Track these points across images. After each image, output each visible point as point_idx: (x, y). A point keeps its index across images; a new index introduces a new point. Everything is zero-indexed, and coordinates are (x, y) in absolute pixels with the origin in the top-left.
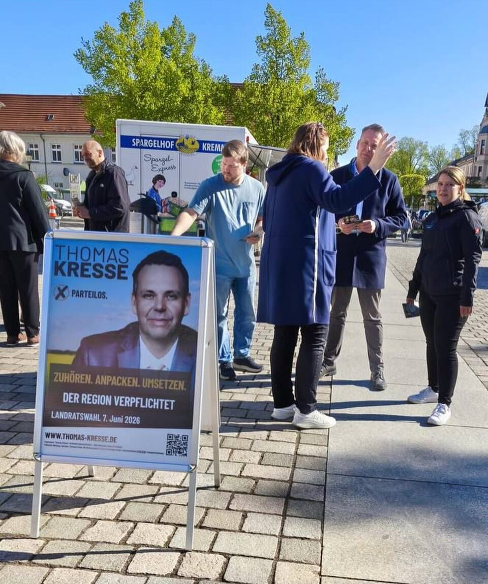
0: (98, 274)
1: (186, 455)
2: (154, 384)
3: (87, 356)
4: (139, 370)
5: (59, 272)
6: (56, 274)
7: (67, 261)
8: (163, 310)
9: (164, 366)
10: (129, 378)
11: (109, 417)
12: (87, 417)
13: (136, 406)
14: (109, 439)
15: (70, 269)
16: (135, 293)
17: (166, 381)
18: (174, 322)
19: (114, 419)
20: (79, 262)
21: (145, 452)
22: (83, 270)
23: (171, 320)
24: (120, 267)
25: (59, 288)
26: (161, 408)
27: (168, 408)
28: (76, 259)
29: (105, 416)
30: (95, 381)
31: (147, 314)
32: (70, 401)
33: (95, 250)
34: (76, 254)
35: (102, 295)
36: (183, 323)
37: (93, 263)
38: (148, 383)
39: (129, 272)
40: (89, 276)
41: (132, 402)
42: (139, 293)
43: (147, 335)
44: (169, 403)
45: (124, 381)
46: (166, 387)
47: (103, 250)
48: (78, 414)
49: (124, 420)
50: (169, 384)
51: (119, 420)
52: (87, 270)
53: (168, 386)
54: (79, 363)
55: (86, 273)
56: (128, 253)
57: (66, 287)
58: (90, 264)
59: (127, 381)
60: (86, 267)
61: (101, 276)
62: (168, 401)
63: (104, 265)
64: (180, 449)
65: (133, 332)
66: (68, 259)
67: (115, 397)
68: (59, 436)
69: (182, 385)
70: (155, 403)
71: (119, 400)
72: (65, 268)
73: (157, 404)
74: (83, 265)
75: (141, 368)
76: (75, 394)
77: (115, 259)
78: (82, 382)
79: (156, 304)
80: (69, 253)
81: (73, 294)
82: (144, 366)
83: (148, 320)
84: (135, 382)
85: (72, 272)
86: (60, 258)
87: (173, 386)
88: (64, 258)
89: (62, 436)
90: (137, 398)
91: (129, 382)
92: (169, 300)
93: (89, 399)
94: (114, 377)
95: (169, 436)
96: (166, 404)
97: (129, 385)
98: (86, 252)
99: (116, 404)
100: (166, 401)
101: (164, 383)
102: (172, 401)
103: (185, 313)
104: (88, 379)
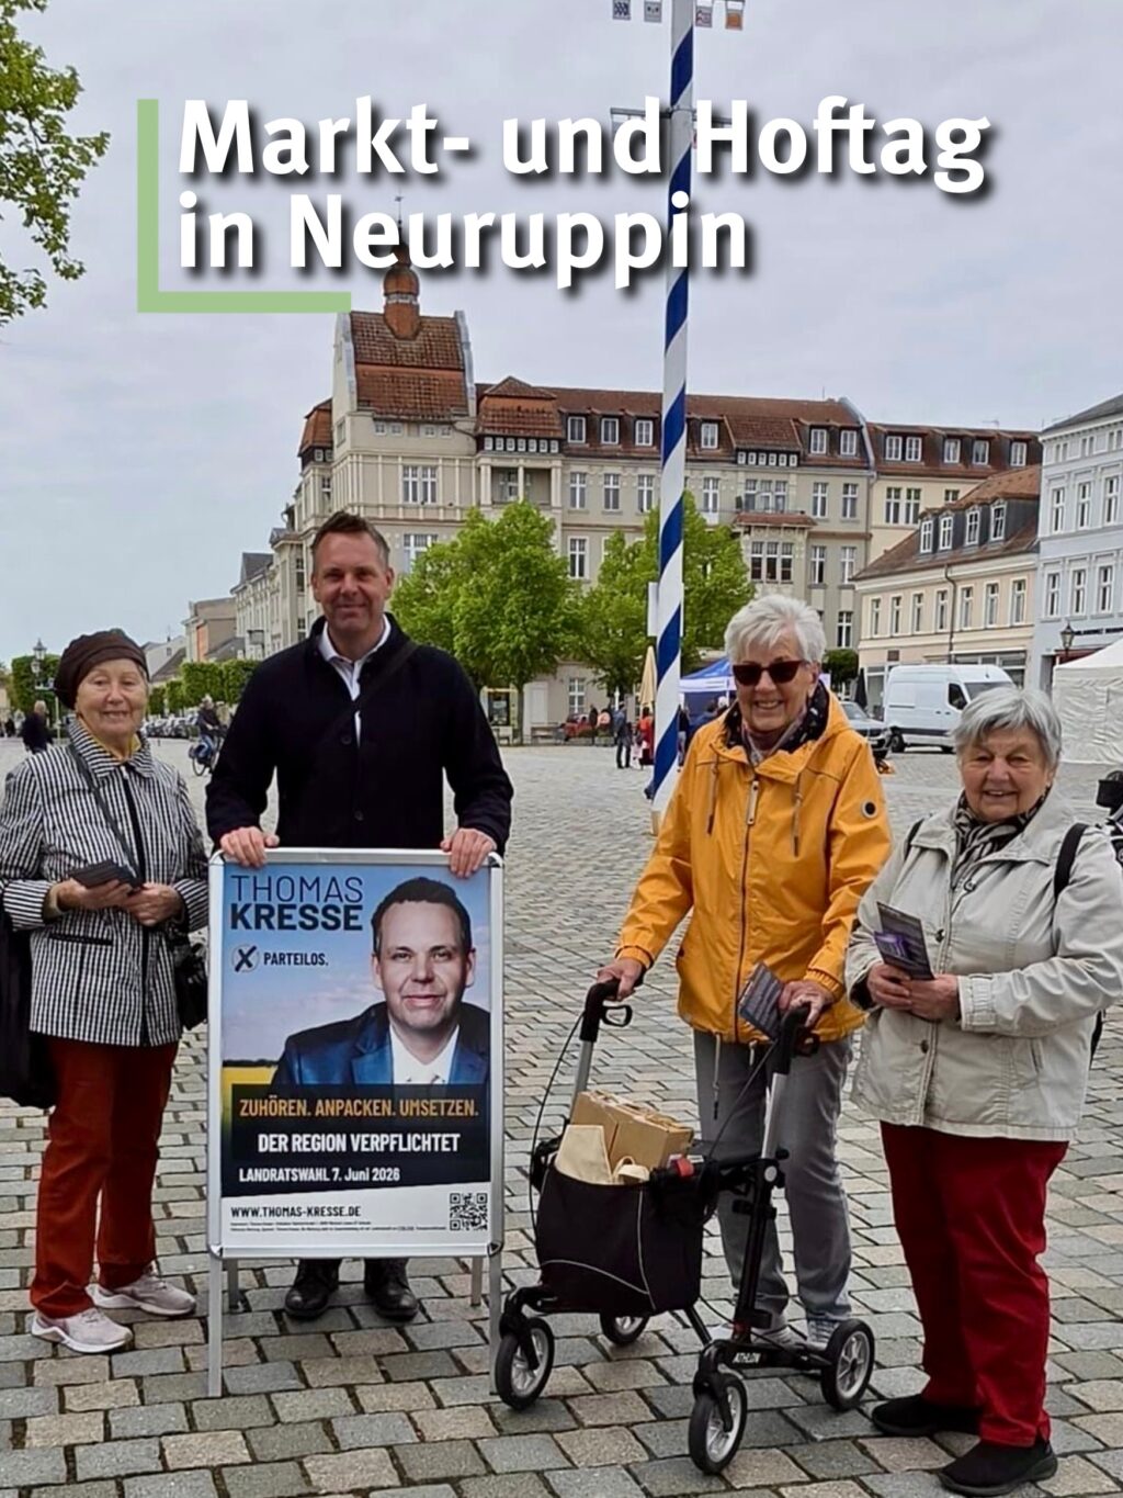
0: (309, 923)
1: (485, 1227)
2: (421, 1109)
3: (296, 1066)
4: (392, 1086)
5: (240, 923)
6: (234, 926)
7: (253, 903)
8: (428, 980)
9: (437, 1077)
10: (375, 1102)
11: (343, 1173)
12: (306, 1175)
13: (392, 1149)
14: (346, 1211)
15: (258, 917)
16: (377, 953)
17: (443, 1102)
18: (450, 998)
19: (352, 1176)
20: (275, 903)
21: (412, 1229)
22: (282, 917)
23: (445, 995)
24: (347, 908)
25: (241, 952)
26: (436, 1148)
27: (448, 1149)
28: (270, 899)
29: (336, 1170)
30: (314, 1112)
31: (400, 990)
32: (272, 1150)
33: (302, 880)
34: (269, 889)
35: (318, 959)
36: (465, 999)
37: (300, 905)
38: (408, 1108)
39: (365, 918)
40: (293, 927)
41: (383, 1144)
42: (383, 950)
43: (403, 1024)
44: (450, 1140)
45: (366, 1107)
46: (442, 1113)
47: (317, 880)
48: (287, 1170)
49: (371, 1175)
50: (447, 1106)
51: (362, 1176)
52: (289, 917)
53: (446, 1110)
54: (285, 1084)
55: (287, 922)
56: (361, 883)
57: (254, 949)
58: (293, 907)
59: (371, 1107)
60: (286, 912)
61: (314, 926)
62: (448, 1135)
63: (320, 907)
64: (475, 1217)
65: (377, 1021)
66: (255, 899)
67: (352, 1136)
68: (255, 1212)
69: (470, 1108)
70: (424, 1142)
71: (359, 1142)
72: (250, 916)
73: (429, 1142)
74: (282, 908)
75: (396, 1082)
76: (281, 1136)
77: (339, 896)
78: (291, 1114)
79: (415, 971)
80: (256, 888)
81: (266, 959)
82: (399, 1079)
83: (403, 998)
84: (387, 1108)
85: (263, 922)
86: (240, 899)
87: (454, 1110)
88: (247, 898)
89: (261, 1212)
90: (393, 1136)
91: (376, 1108)
92: (437, 962)
93: (305, 1143)
94: (349, 1102)
95: (454, 1197)
96: (444, 1142)
97: (376, 1114)
98: (285, 884)
99: (355, 1148)
100: (445, 1136)
101: (438, 1105)
102: (456, 1136)
103: (468, 983)
104: (302, 1108)
